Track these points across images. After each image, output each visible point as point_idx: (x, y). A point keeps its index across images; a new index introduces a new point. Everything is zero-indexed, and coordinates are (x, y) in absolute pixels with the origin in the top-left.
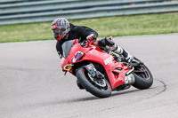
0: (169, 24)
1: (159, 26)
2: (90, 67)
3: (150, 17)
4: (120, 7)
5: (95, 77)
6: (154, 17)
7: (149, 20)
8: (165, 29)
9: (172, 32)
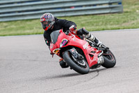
0: (101, 23)
1: (93, 25)
2: (73, 50)
3: (86, 18)
4: (63, 10)
5: (78, 58)
6: (90, 17)
7: (85, 20)
8: (97, 27)
9: (103, 30)
